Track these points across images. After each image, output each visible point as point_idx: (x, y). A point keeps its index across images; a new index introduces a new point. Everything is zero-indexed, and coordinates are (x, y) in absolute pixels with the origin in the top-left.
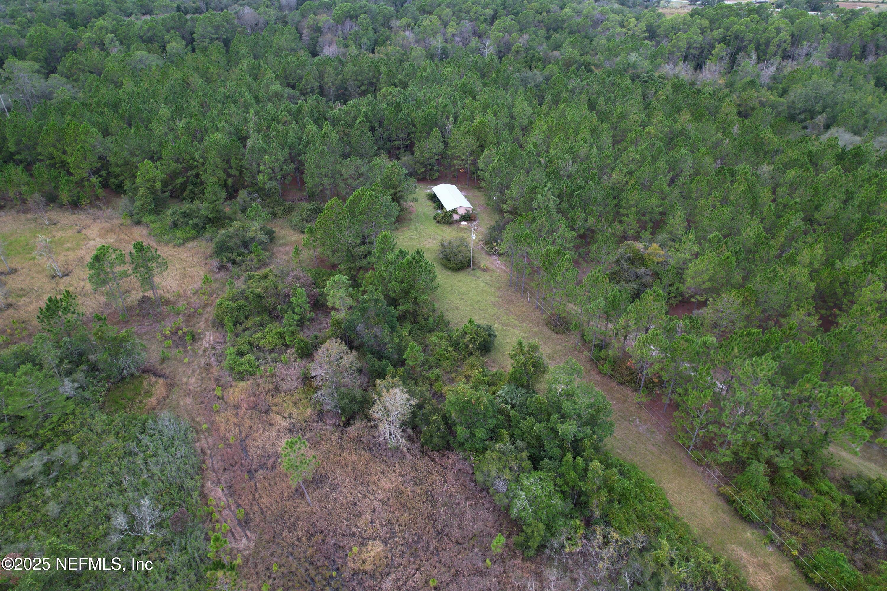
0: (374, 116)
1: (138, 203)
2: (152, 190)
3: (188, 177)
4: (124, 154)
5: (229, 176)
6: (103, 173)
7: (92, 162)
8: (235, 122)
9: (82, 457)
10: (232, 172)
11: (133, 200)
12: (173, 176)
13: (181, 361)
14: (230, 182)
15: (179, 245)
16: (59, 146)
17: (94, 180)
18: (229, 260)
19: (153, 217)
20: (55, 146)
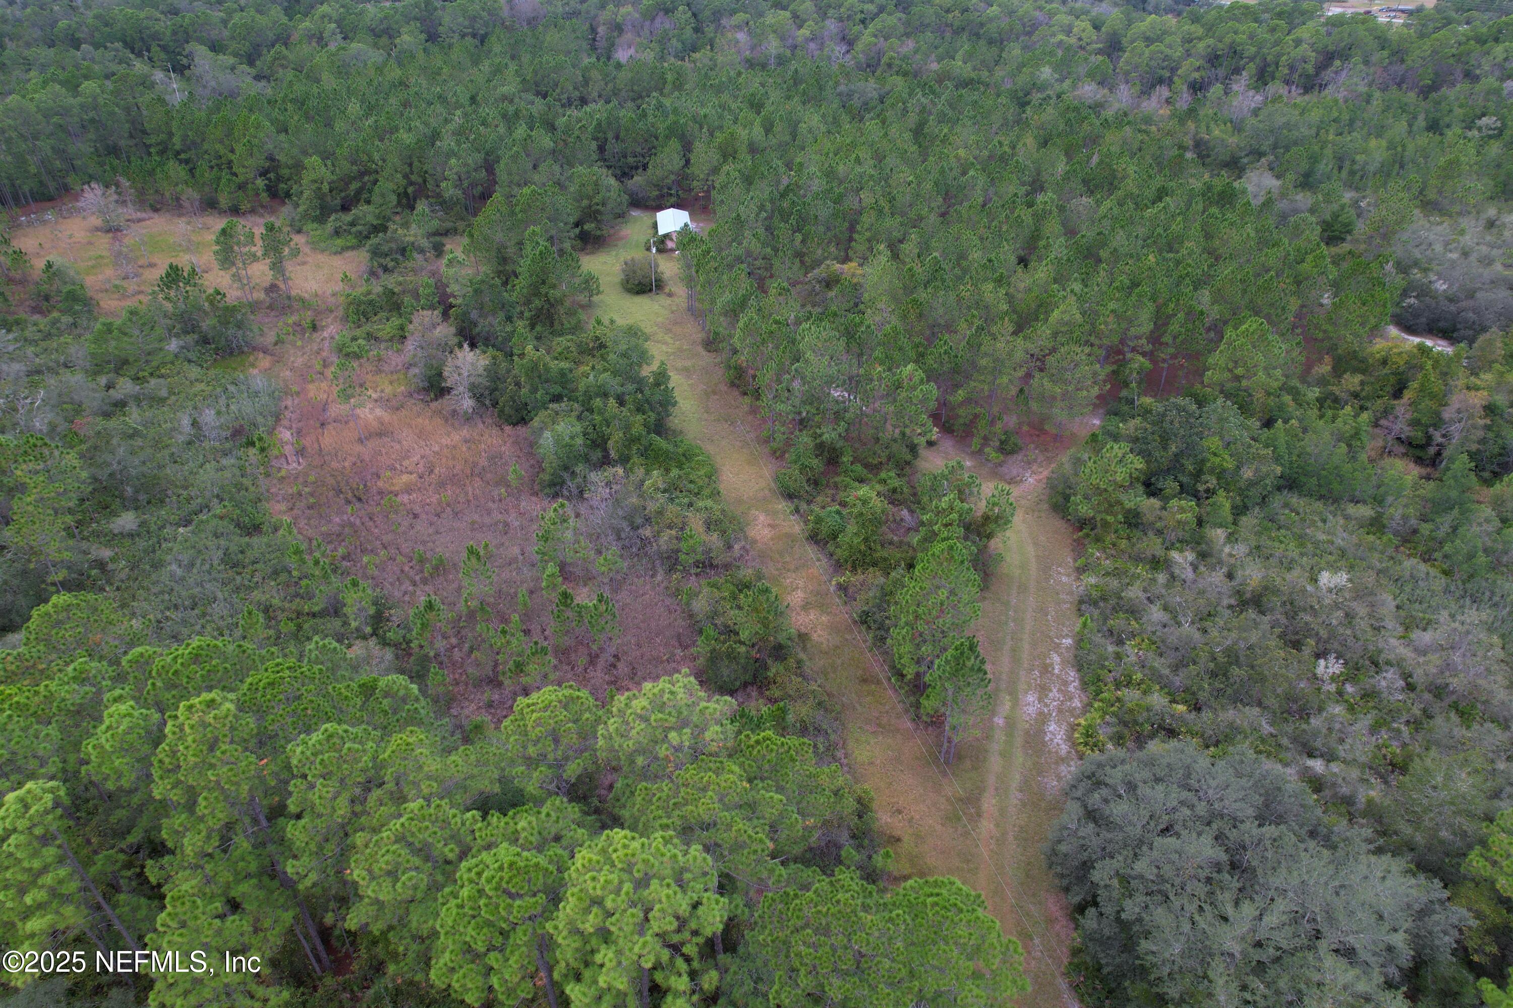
0: (609, 124)
1: (301, 209)
2: (319, 195)
3: (365, 184)
4: (295, 151)
5: (411, 183)
6: (272, 175)
7: (258, 161)
8: (433, 122)
9: (171, 393)
10: (413, 178)
11: (297, 205)
12: (347, 180)
13: (294, 345)
14: (410, 190)
15: (335, 253)
16: (227, 142)
17: (260, 183)
18: (381, 265)
19: (315, 225)
20: (221, 142)
